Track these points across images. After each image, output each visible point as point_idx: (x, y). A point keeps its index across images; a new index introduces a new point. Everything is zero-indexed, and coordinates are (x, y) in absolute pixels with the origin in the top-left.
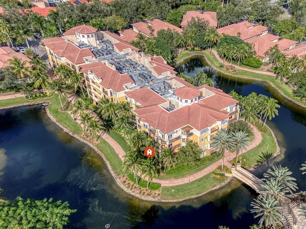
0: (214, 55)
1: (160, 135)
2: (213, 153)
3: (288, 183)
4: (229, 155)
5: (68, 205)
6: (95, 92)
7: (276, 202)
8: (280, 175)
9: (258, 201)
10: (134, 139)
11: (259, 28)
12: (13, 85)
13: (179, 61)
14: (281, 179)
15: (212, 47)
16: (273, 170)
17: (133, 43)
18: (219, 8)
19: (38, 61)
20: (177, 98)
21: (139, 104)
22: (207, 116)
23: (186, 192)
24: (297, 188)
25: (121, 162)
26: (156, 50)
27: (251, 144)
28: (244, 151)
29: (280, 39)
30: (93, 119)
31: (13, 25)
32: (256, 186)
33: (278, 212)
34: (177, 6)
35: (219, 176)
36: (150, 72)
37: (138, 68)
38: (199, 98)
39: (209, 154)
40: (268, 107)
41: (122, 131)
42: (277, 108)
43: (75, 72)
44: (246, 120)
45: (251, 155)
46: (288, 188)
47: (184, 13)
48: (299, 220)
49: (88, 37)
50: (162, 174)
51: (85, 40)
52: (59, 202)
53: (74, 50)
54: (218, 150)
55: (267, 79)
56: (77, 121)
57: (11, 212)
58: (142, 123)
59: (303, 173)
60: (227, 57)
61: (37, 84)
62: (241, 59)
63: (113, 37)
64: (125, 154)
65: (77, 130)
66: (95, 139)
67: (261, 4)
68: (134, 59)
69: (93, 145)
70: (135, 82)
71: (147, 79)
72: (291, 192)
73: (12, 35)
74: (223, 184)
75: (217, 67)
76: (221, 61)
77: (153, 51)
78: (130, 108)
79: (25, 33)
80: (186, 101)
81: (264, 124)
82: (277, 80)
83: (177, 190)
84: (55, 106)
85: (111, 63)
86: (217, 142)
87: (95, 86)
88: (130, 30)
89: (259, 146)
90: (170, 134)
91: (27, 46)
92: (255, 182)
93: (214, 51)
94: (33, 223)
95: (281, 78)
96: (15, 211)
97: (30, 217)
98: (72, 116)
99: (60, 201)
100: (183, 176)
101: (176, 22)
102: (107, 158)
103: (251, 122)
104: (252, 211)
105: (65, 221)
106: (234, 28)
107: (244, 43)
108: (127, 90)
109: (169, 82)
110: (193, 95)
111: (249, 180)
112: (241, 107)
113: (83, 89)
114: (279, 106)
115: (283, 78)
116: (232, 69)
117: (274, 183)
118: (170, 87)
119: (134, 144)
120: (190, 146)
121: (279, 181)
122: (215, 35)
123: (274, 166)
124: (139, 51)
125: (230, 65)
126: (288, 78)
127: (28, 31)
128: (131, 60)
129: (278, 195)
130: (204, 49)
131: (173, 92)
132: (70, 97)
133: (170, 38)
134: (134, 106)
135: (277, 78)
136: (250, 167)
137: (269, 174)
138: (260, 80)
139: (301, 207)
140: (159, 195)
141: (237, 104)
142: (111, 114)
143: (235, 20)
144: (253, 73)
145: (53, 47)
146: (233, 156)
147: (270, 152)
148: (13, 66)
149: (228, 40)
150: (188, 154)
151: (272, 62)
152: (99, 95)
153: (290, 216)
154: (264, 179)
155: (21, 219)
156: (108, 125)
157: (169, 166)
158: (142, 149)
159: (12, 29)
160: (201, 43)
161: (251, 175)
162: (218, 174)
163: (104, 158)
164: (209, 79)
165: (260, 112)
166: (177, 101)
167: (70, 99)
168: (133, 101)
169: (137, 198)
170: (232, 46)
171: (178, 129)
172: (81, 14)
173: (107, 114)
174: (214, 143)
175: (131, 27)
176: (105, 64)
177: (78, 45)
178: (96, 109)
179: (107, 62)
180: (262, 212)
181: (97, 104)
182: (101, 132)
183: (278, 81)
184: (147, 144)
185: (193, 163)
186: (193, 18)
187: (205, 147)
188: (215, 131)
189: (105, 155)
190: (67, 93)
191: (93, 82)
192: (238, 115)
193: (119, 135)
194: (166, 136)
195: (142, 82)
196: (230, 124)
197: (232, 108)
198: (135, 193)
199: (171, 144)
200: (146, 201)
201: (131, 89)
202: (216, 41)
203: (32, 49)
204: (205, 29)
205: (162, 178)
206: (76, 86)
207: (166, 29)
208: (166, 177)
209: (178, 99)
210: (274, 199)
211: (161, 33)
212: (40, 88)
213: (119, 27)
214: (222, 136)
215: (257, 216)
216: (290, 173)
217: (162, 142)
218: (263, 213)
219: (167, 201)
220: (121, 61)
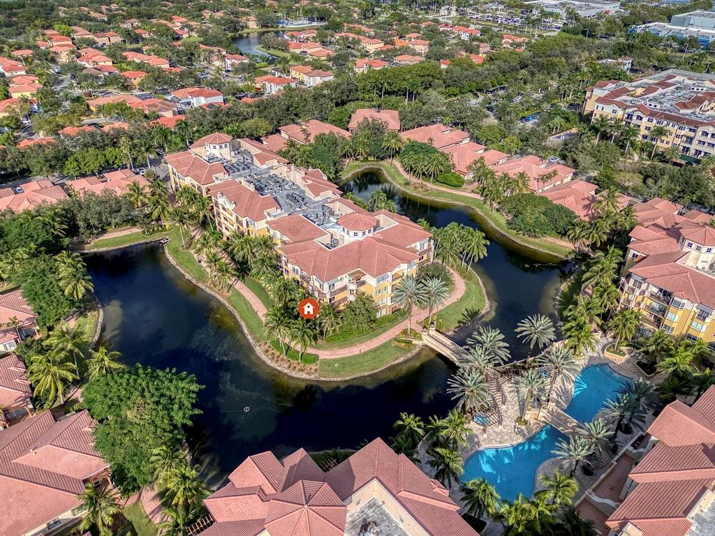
0: (395, 167)
1: (317, 284)
2: (396, 311)
3: (499, 351)
4: (419, 314)
5: (195, 379)
6: (226, 222)
7: (481, 377)
8: (489, 339)
9: (457, 378)
10: (279, 289)
11: (457, 133)
12: (130, 217)
13: (346, 176)
14: (489, 345)
15: (393, 157)
16: (480, 334)
17: (280, 153)
18: (402, 106)
19: (159, 184)
20: (341, 228)
21: (287, 239)
22: (387, 256)
23: (355, 367)
24: (510, 356)
25: (262, 322)
26: (312, 161)
27: (450, 297)
28: (441, 308)
29: (486, 150)
30: (223, 260)
31: (136, 141)
32: (456, 356)
33: (483, 390)
34: (343, 103)
35: (404, 344)
36: (303, 192)
37: (286, 187)
38: (375, 230)
39: (389, 313)
40: (473, 244)
41: (262, 278)
42: (486, 245)
43: (201, 195)
44: (443, 262)
45: (450, 312)
46: (497, 357)
47: (352, 112)
48: (508, 398)
49: (221, 147)
50: (320, 341)
51: (216, 152)
52: (184, 374)
53: (202, 166)
54: (402, 307)
55: (472, 203)
56: (202, 263)
57: (131, 381)
58: (290, 267)
59: (518, 336)
60: (415, 171)
61: (155, 215)
62: (434, 174)
63: (253, 145)
64: (266, 311)
65: (202, 276)
66: (226, 290)
67: (458, 104)
68: (281, 174)
69: (222, 297)
70: (281, 207)
71: (298, 201)
72: (501, 362)
73: (133, 155)
74: (409, 355)
75: (400, 184)
76: (407, 176)
77: (307, 162)
78: (274, 244)
79: (147, 150)
80: (356, 234)
81: (469, 267)
82: (484, 205)
83: (343, 364)
84: (174, 244)
85: (248, 181)
86: (401, 295)
87: (226, 214)
88: (277, 134)
89: (462, 300)
90: (331, 282)
91: (147, 166)
92: (454, 352)
93: (396, 162)
94: (156, 397)
95: (491, 202)
96: (135, 380)
97: (152, 390)
98: (195, 256)
100: (352, 345)
101: (343, 123)
102: (241, 317)
103: (450, 265)
104: (449, 391)
105: (193, 398)
106: (423, 133)
107: (438, 152)
108: (269, 219)
109: (330, 205)
110: (366, 225)
111: (446, 348)
112: (435, 244)
113: (211, 218)
114: (488, 243)
115: (493, 202)
116: (422, 187)
117: (480, 352)
118: (332, 213)
119: (280, 298)
120: (361, 300)
121: (486, 349)
122: (397, 140)
123: (482, 328)
124: (288, 163)
125: (419, 182)
126: (499, 203)
127: (151, 148)
128: (276, 176)
129: (484, 367)
130: (382, 159)
131: (336, 221)
132: (194, 230)
133: (333, 144)
134: (278, 242)
135: (484, 203)
136: (448, 330)
137: (474, 338)
138: (462, 204)
139: (513, 381)
140: (316, 370)
141: (430, 238)
142: (246, 254)
143: (425, 121)
144: (453, 194)
145: (176, 164)
146: (425, 314)
147: (476, 309)
148: (131, 192)
149: (416, 148)
150: (357, 313)
151: (477, 180)
152: (231, 227)
153: (499, 394)
154: (467, 347)
155: (143, 390)
156: (243, 269)
157: (330, 329)
158: (291, 305)
159: (135, 146)
160: (377, 151)
161: (448, 342)
162: (402, 341)
163: (238, 317)
164: (389, 201)
165: (463, 250)
166: (342, 233)
167: (193, 234)
168: (278, 234)
169: (286, 374)
170: (421, 155)
171: (344, 276)
172: (214, 120)
173: (241, 253)
174: (397, 296)
175: (279, 131)
176: (240, 182)
177: (207, 159)
178: (228, 245)
179: (243, 180)
180: (462, 391)
181: (228, 239)
182: (233, 280)
183: (487, 206)
184: (298, 297)
185: (365, 326)
186: (366, 118)
187: (384, 302)
188: (398, 278)
189: (239, 312)
190: (190, 225)
191: (224, 208)
192: (431, 254)
193: (258, 283)
194: (326, 286)
195: (291, 206)
196: (421, 268)
197: (424, 244)
198: (282, 367)
199: (334, 298)
200: (298, 379)
201: (275, 216)
202: (399, 149)
203: (153, 168)
204: (382, 133)
205: (321, 348)
206: (201, 215)
207: (327, 132)
208: (326, 346)
209: (344, 230)
210: (479, 374)
211: (320, 138)
212: (158, 219)
213: (262, 132)
214: (408, 286)
215: (455, 398)
216: (502, 336)
217: (321, 295)
218: (463, 393)
219: (328, 379)
220: (262, 178)
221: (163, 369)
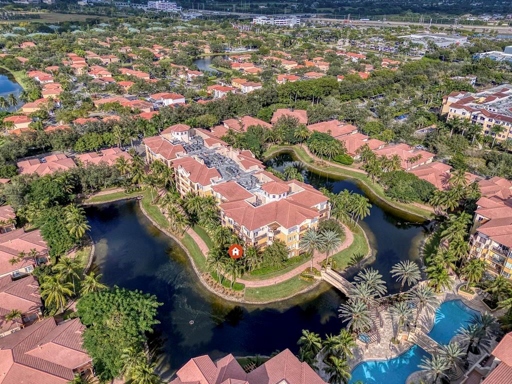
0: (304, 150)
1: (245, 232)
2: (302, 254)
3: (378, 287)
4: (318, 257)
5: (156, 298)
6: (183, 186)
7: (365, 306)
8: (371, 278)
9: (347, 306)
10: (218, 235)
11: (349, 127)
12: (117, 181)
13: (267, 155)
14: (371, 282)
15: (302, 142)
16: (364, 273)
17: (223, 139)
18: (309, 107)
19: (138, 159)
20: (264, 192)
21: (225, 199)
22: (296, 213)
23: (271, 294)
24: (386, 291)
25: (204, 258)
27: (342, 245)
28: (334, 253)
29: (369, 139)
30: (180, 213)
31: (124, 129)
32: (345, 289)
33: (366, 315)
34: (268, 105)
35: (307, 279)
36: (238, 166)
37: (226, 162)
38: (288, 194)
39: (297, 255)
40: (360, 206)
41: (207, 226)
42: (369, 208)
43: (167, 167)
44: (337, 218)
45: (342, 256)
46: (377, 292)
47: (274, 111)
48: (385, 323)
49: (182, 134)
50: (246, 274)
51: (179, 137)
53: (168, 147)
54: (307, 251)
55: (359, 176)
56: (165, 215)
57: (111, 298)
58: (226, 219)
59: (393, 276)
60: (318, 153)
61: (135, 179)
62: (332, 155)
63: (204, 133)
64: (208, 250)
65: (165, 224)
66: (181, 234)
67: (349, 106)
68: (223, 153)
69: (178, 239)
70: (222, 176)
71: (234, 173)
72: (380, 295)
73: (122, 138)
74: (311, 287)
75: (307, 162)
76: (312, 156)
77: (241, 145)
78: (216, 202)
79: (131, 135)
80: (274, 197)
81: (357, 223)
82: (368, 179)
83: (262, 291)
84: (147, 200)
85: (200, 158)
86: (306, 242)
87: (183, 180)
88: (221, 125)
89: (351, 247)
90: (255, 231)
91: (131, 146)
92: (345, 286)
93: (304, 146)
94: (128, 310)
95: (373, 177)
96: (114, 298)
97: (125, 306)
98: (161, 209)
99: (149, 294)
100: (269, 277)
101: (267, 118)
102: (191, 254)
103: (343, 221)
104: (340, 316)
105: (154, 312)
106: (324, 126)
107: (335, 140)
108: (213, 184)
109: (257, 176)
110: (281, 190)
111: (339, 283)
112: (332, 205)
113: (173, 183)
114: (371, 206)
115: (374, 177)
116: (322, 164)
117: (364, 287)
118: (257, 181)
119: (218, 241)
120: (277, 245)
121: (369, 285)
122: (305, 131)
123: (366, 269)
124: (228, 146)
125: (320, 160)
126: (379, 177)
127: (134, 132)
128: (220, 154)
129: (367, 298)
130: (294, 144)
131: (260, 187)
132: (161, 191)
133: (260, 133)
134: (219, 201)
135: (368, 177)
136: (341, 269)
137: (360, 277)
138: (352, 177)
139: (388, 310)
140: (243, 296)
141: (328, 201)
142: (196, 208)
143: (325, 118)
144: (345, 170)
145: (151, 145)
146: (323, 257)
147: (361, 254)
148: (118, 163)
149: (318, 136)
150: (274, 254)
151: (363, 160)
152: (187, 189)
153: (378, 319)
154: (355, 283)
155: (119, 305)
156: (193, 219)
157: (254, 265)
158: (226, 246)
159: (123, 132)
160: (291, 138)
161: (341, 278)
162: (306, 277)
163: (188, 254)
164: (299, 173)
165: (352, 210)
166: (264, 196)
167: (160, 193)
168: (219, 195)
169: (220, 297)
170: (322, 142)
171: (265, 227)
172: (178, 115)
173: (193, 208)
174: (303, 243)
175: (222, 123)
176: (195, 158)
177: (172, 142)
179: (196, 157)
180: (350, 316)
181: (184, 198)
182: (186, 227)
183: (370, 179)
184: (231, 240)
185: (280, 264)
186: (283, 115)
187: (293, 246)
188: (304, 229)
189: (189, 250)
190: (158, 187)
191: (182, 176)
192: (329, 212)
193: (204, 230)
194: (252, 233)
195: (229, 176)
196: (321, 223)
197: (323, 205)
198: (218, 292)
199: (257, 242)
200: (229, 301)
201: (217, 183)
202: (307, 137)
203: (135, 147)
204: (295, 126)
205: (246, 279)
206: (166, 181)
207: (256, 125)
208: (251, 278)
209: (265, 194)
210: (363, 303)
211: (251, 128)
212: (136, 183)
213: (211, 124)
214: (311, 236)
215: (345, 321)
216: (381, 276)
217: (248, 240)
218: (351, 318)
219: (251, 303)
220: (209, 155)
221: (133, 290)
